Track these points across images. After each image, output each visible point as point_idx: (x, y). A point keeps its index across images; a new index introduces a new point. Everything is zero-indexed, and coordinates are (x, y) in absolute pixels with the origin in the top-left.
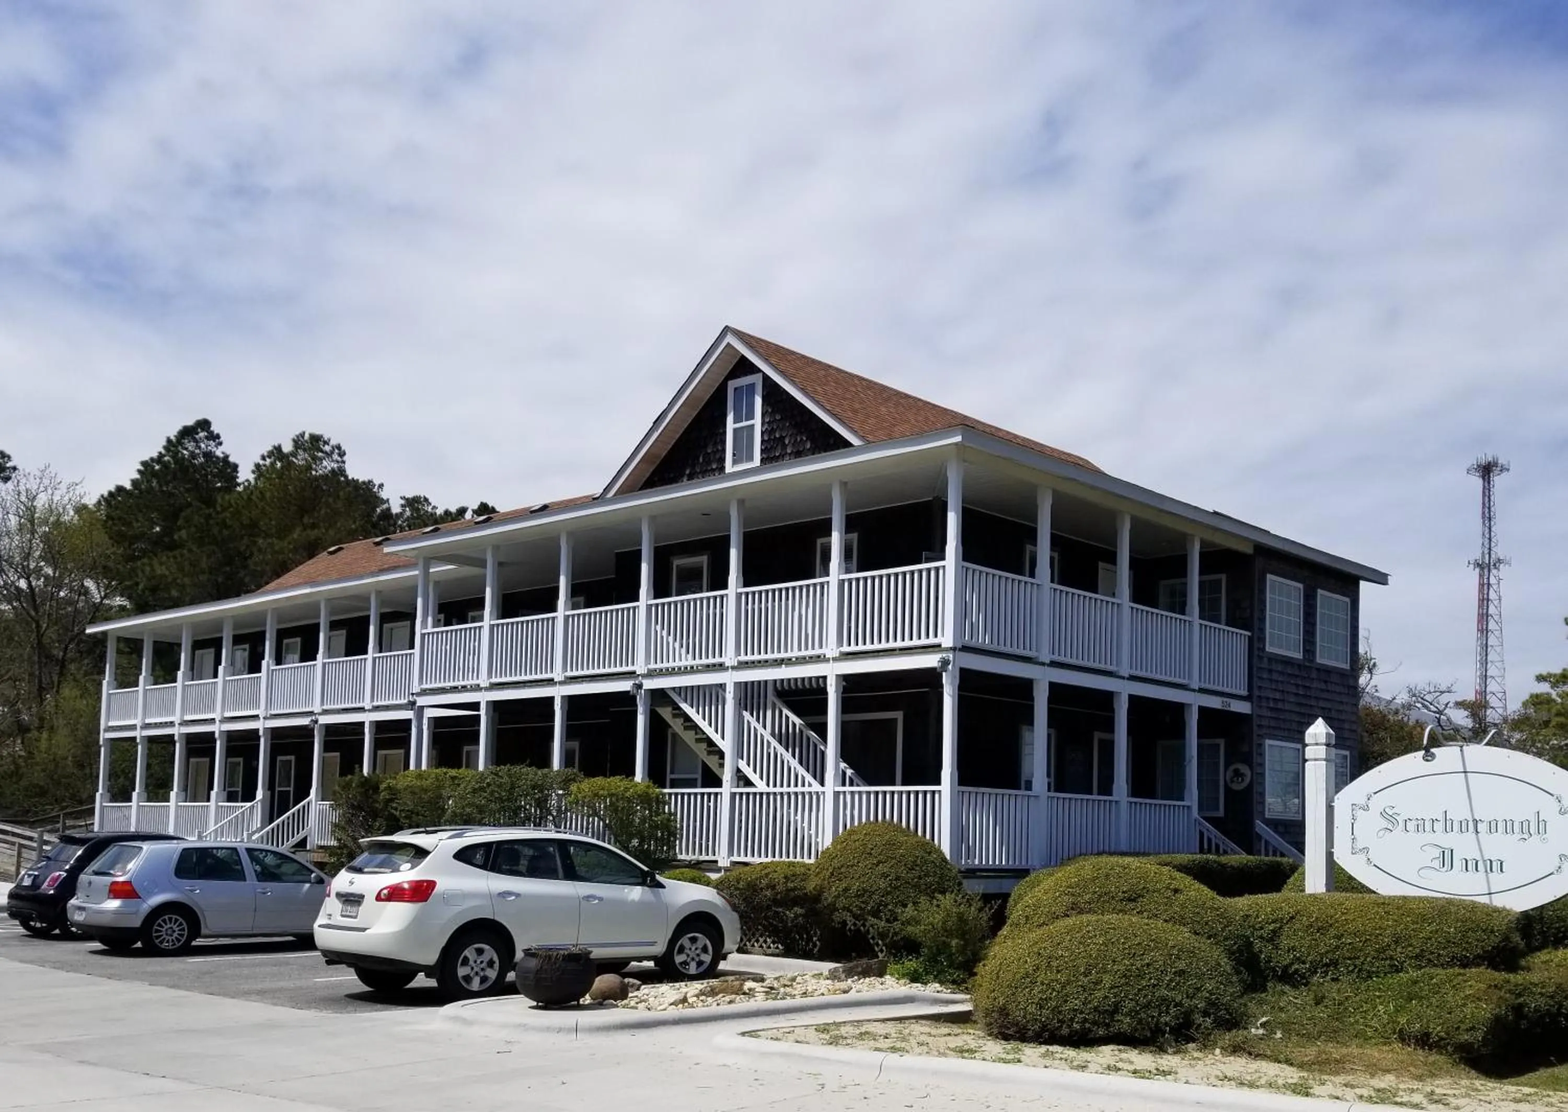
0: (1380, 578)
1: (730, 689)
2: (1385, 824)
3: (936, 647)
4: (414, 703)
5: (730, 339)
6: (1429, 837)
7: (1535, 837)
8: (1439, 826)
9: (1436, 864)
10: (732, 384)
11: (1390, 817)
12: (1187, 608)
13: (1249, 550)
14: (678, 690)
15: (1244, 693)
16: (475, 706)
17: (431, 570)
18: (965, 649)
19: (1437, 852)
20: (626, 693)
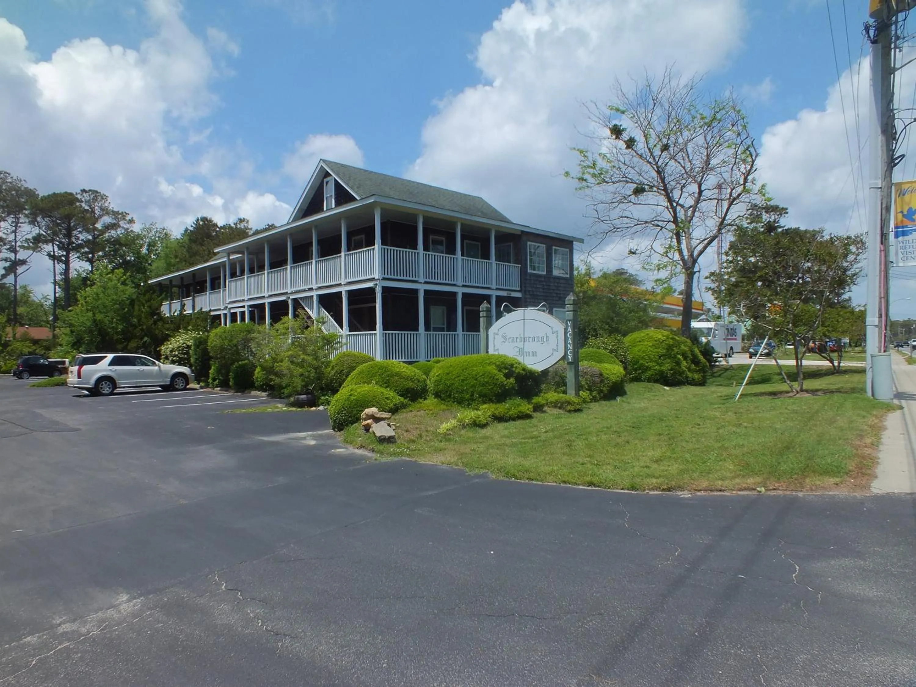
0: (581, 241)
1: (315, 297)
2: (503, 340)
3: (373, 279)
4: (227, 307)
5: (322, 164)
6: (516, 344)
7: (546, 343)
8: (518, 340)
9: (518, 354)
10: (325, 180)
11: (504, 337)
12: (490, 258)
13: (519, 233)
14: (301, 298)
15: (519, 289)
16: (243, 307)
17: (231, 258)
18: (384, 279)
19: (517, 350)
20: (284, 301)
